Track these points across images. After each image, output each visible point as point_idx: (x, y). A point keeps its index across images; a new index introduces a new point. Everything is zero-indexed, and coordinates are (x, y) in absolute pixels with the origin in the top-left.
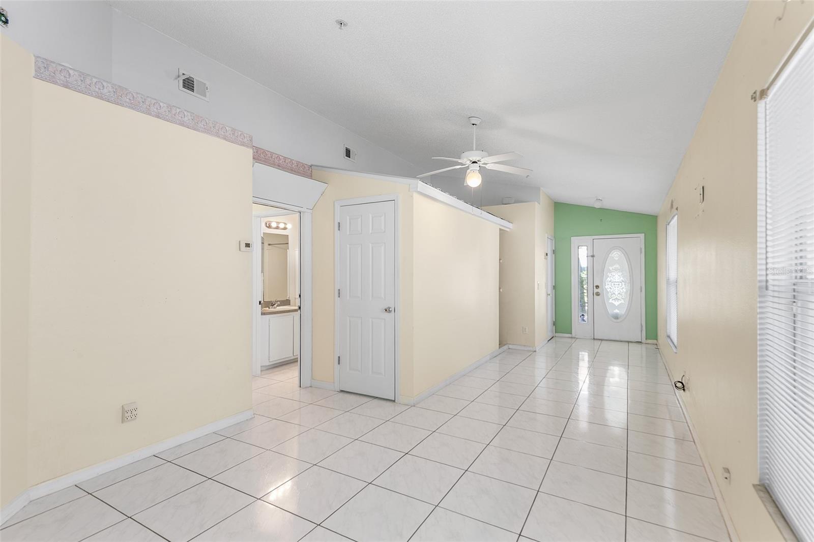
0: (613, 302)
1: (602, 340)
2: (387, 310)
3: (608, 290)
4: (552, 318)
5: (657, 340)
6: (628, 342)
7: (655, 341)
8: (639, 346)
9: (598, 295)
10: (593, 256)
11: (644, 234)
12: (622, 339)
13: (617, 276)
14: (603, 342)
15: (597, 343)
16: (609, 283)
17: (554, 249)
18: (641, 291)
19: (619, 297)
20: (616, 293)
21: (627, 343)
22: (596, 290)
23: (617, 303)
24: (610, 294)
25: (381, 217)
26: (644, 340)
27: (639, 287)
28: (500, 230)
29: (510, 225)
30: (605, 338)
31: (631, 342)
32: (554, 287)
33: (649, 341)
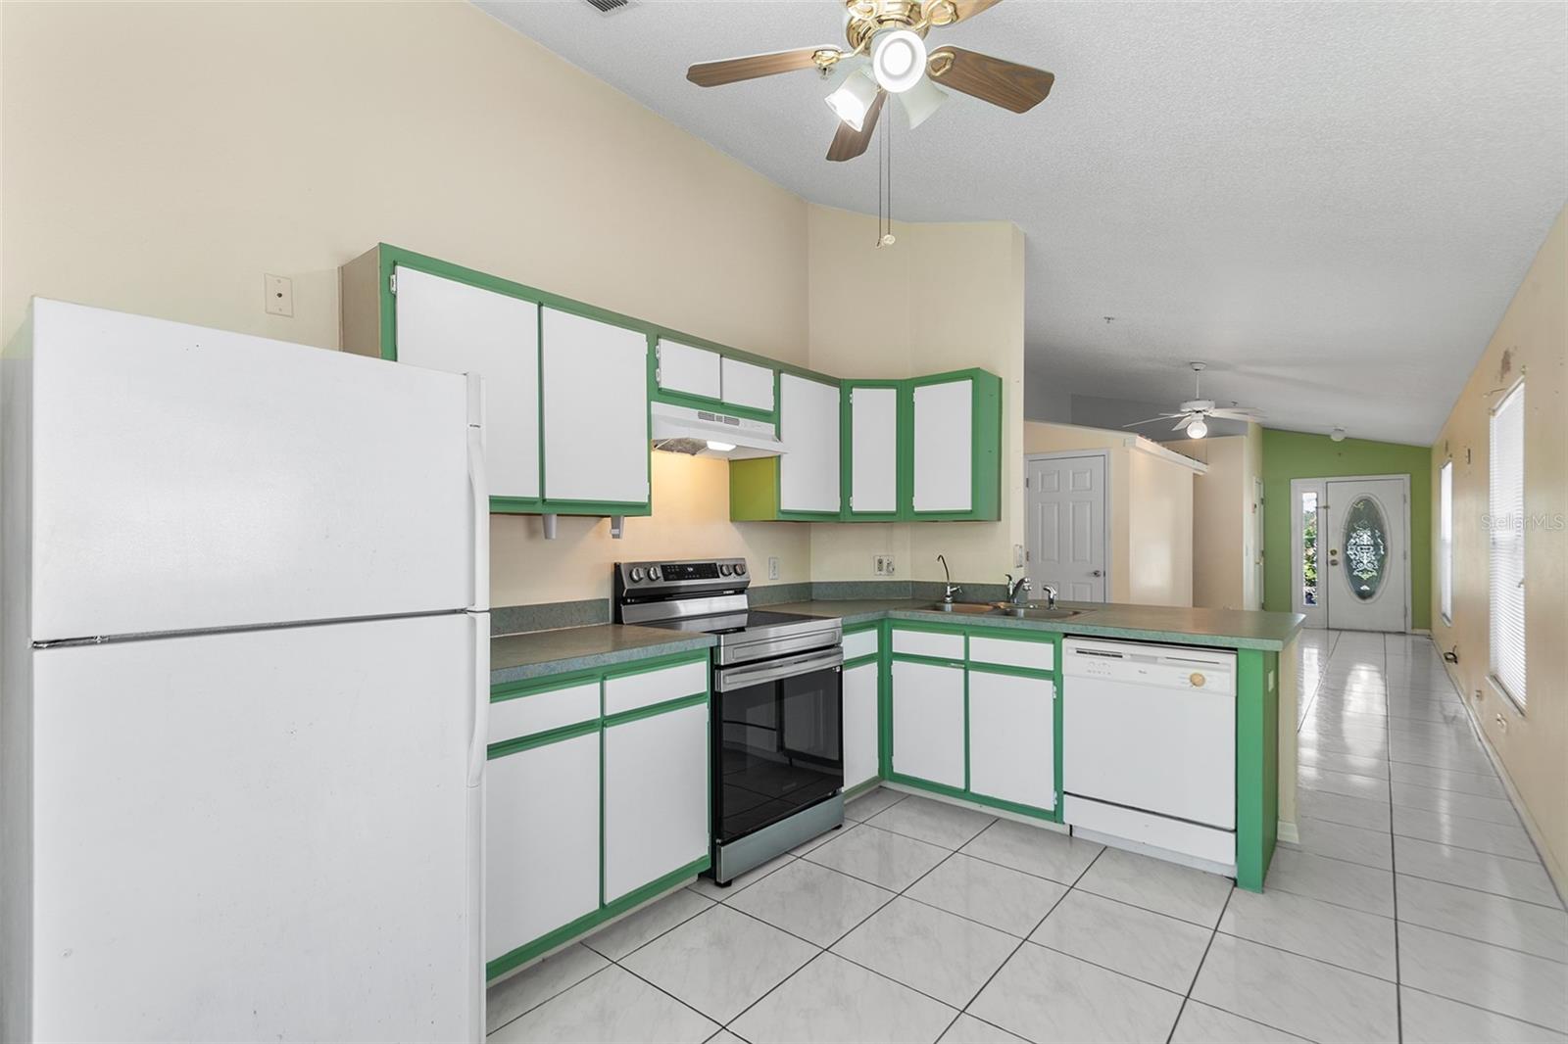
0: (1360, 574)
1: (1341, 630)
2: (1096, 574)
3: (1352, 557)
4: (1260, 598)
5: (1430, 629)
6: (1384, 633)
7: (1427, 632)
8: (1402, 638)
9: (1336, 564)
10: (1326, 507)
11: (1408, 475)
12: (1373, 629)
13: (1365, 536)
14: (1343, 633)
15: (1333, 635)
16: (1354, 547)
17: (1262, 496)
18: (1405, 558)
19: (1370, 567)
20: (1365, 562)
21: (1382, 635)
22: (1331, 558)
23: (1365, 576)
24: (1354, 562)
25: (1085, 473)
26: (1409, 630)
27: (1402, 552)
28: (1194, 474)
29: (1204, 467)
30: (1346, 627)
31: (1389, 633)
32: (1263, 553)
33: (1418, 631)
